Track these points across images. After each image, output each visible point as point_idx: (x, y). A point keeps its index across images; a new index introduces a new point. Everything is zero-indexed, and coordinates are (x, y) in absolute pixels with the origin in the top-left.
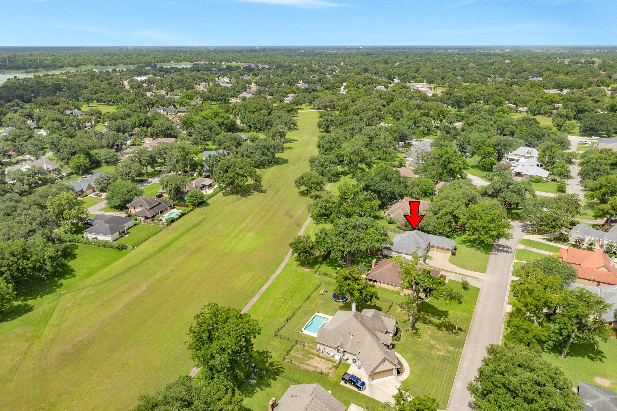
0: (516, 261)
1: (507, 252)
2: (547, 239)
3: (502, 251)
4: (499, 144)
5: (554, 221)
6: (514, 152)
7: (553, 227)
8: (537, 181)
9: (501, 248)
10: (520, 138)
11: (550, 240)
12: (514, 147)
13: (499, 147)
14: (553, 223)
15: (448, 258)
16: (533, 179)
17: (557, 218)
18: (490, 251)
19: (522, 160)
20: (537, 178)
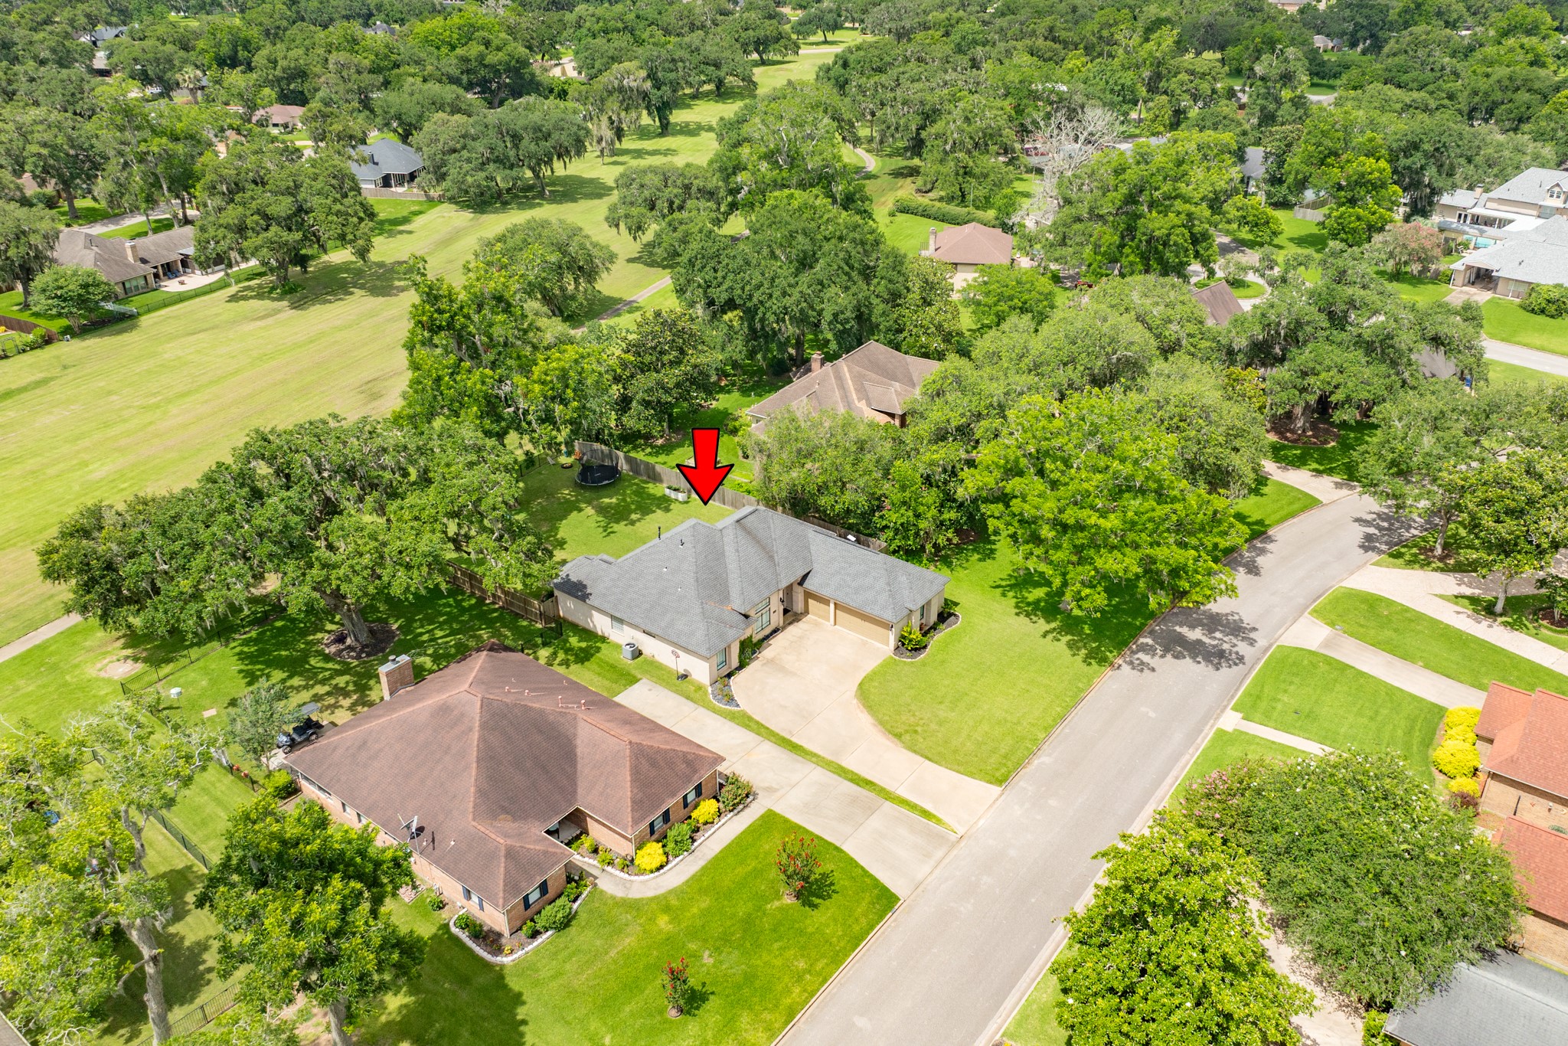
0: (1231, 721)
1: (1217, 657)
2: (1473, 600)
3: (1195, 650)
4: (1415, 146)
5: (1516, 513)
6: (1499, 192)
7: (1505, 548)
8: (1552, 308)
9: (1195, 634)
10: (1539, 136)
11: (1489, 610)
12: (1500, 171)
13: (1417, 160)
14: (1508, 528)
15: (870, 665)
16: (1536, 301)
17: (1531, 502)
18: (1121, 645)
19: (1525, 223)
20: (1555, 294)
